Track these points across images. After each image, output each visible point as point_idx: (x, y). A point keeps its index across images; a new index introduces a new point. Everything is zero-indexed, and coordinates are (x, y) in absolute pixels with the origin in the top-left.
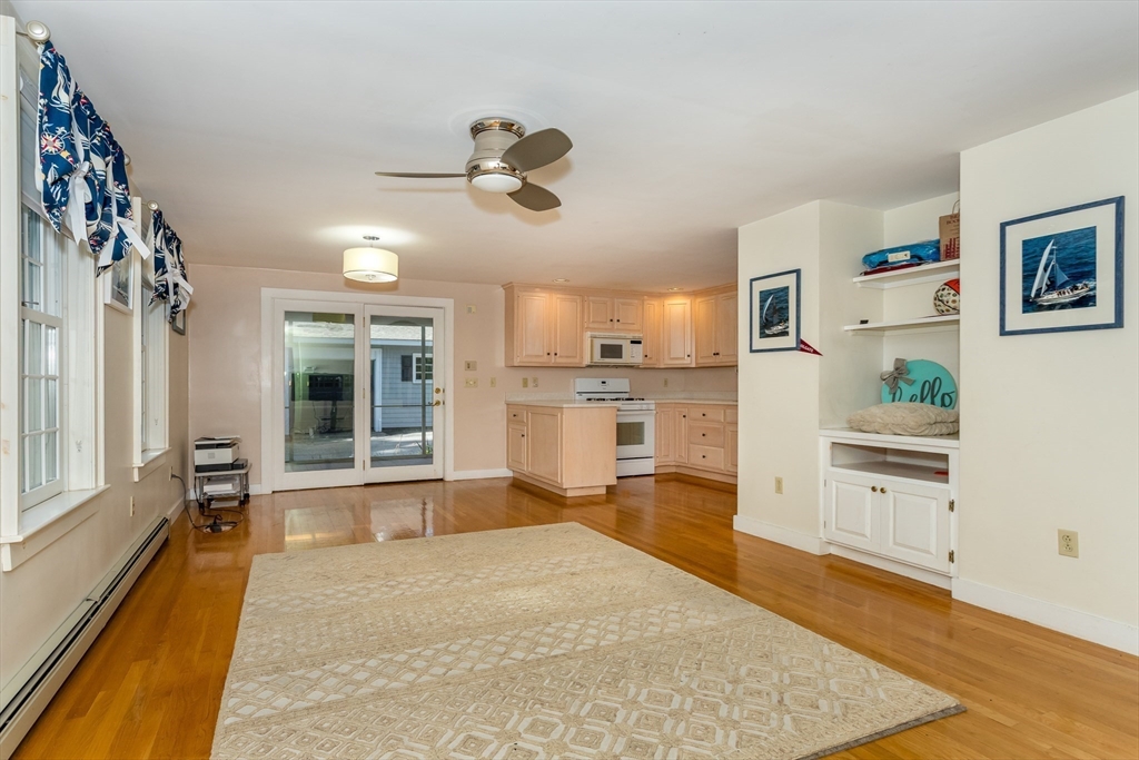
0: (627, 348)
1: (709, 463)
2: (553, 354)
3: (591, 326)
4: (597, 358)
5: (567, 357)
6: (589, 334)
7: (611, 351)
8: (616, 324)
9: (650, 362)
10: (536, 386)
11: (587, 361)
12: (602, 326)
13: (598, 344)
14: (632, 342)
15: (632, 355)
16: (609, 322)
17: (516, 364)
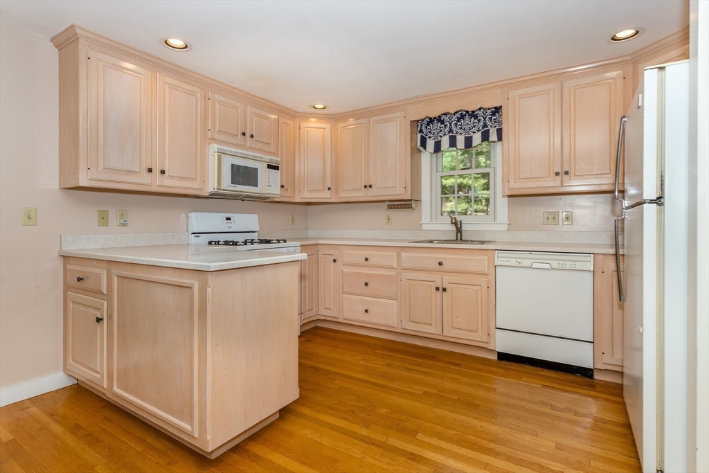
0: (264, 174)
1: (375, 318)
2: (156, 171)
3: (217, 136)
4: (227, 183)
5: (181, 178)
6: (215, 147)
7: (243, 175)
8: (249, 141)
9: (285, 194)
10: (124, 224)
11: (211, 187)
12: (231, 140)
13: (227, 163)
14: (270, 167)
15: (268, 184)
16: (240, 136)
17: (82, 184)
